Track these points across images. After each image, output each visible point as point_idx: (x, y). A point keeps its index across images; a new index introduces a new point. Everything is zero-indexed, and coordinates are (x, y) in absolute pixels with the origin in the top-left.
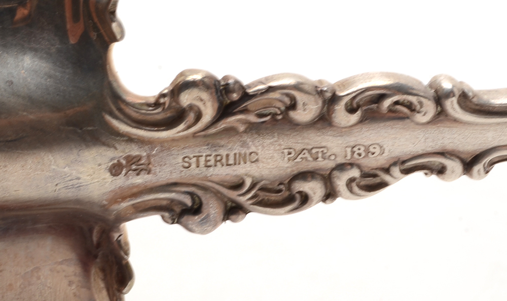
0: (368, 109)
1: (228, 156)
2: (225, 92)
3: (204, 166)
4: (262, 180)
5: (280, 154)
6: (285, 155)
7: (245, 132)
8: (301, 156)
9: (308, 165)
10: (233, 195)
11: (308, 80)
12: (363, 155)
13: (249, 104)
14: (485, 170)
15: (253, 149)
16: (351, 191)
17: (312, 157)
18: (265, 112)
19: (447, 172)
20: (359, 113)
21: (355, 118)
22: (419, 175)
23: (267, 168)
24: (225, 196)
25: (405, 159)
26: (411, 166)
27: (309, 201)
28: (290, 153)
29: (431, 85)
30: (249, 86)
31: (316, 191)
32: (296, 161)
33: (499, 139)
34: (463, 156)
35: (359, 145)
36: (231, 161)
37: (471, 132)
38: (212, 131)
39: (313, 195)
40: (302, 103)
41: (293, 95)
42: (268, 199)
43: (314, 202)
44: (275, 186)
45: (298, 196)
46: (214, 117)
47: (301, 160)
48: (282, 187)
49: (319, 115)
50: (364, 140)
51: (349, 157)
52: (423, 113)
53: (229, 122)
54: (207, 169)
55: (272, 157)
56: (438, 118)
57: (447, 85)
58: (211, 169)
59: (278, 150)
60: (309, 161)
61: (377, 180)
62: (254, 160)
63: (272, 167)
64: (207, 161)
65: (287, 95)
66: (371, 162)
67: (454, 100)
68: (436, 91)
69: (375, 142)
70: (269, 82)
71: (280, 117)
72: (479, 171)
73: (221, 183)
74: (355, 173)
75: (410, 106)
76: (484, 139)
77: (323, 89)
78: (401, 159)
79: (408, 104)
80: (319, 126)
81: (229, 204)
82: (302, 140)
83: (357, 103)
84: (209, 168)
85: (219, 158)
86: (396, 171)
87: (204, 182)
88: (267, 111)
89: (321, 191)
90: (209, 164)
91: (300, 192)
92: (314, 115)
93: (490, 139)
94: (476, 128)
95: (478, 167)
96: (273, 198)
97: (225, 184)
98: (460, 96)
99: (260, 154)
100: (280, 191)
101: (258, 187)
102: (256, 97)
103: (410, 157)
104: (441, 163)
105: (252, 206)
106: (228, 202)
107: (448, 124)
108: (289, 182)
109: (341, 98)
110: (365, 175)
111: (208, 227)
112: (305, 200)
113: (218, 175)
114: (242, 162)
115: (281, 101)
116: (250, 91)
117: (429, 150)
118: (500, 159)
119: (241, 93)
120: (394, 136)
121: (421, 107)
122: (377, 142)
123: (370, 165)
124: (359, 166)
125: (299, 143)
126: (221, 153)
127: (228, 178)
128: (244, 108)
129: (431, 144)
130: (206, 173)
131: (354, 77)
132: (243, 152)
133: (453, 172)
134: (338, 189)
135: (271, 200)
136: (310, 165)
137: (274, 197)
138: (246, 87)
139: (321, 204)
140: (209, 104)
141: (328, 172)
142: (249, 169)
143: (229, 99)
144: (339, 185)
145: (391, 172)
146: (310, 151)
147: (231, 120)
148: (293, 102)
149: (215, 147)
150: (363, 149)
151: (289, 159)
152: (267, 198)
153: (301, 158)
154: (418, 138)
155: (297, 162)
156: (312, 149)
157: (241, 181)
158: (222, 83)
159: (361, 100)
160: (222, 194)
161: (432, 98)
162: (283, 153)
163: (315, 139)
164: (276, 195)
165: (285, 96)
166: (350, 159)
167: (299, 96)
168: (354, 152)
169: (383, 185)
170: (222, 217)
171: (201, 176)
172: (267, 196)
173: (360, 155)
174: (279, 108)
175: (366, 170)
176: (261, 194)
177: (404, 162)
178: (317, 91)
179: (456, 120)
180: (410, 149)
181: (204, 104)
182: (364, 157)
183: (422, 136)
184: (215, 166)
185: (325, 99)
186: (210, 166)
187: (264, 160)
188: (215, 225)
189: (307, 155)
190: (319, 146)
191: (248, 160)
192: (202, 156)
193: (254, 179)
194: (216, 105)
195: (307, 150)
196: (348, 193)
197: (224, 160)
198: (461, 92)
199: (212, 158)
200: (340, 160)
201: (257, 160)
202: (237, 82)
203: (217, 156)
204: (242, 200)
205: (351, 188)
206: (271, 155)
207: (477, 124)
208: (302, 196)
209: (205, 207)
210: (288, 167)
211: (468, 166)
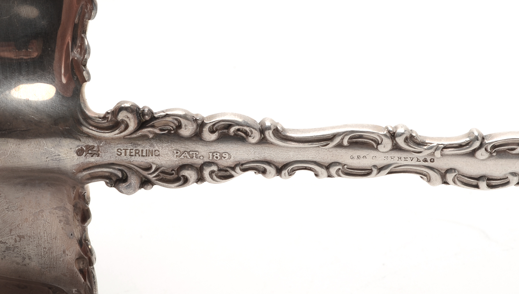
0: (223, 132)
1: (142, 150)
2: (142, 114)
3: (129, 155)
4: (162, 167)
5: (172, 153)
6: (174, 153)
7: (152, 138)
8: (183, 155)
9: (187, 161)
10: (145, 173)
11: (189, 112)
12: (219, 157)
13: (155, 122)
14: (289, 174)
15: (157, 148)
16: (212, 178)
17: (189, 156)
18: (164, 128)
19: (267, 172)
20: (217, 134)
21: (214, 136)
22: (251, 173)
23: (164, 160)
24: (141, 174)
25: (243, 163)
26: (247, 167)
27: (188, 181)
28: (177, 153)
29: (259, 123)
30: (156, 113)
31: (192, 176)
32: (180, 157)
33: (297, 156)
34: (276, 164)
35: (217, 152)
36: (144, 154)
37: (280, 151)
38: (134, 136)
39: (190, 178)
40: (184, 125)
41: (179, 119)
42: (165, 178)
43: (191, 182)
44: (169, 171)
45: (182, 177)
46: (136, 128)
47: (183, 157)
48: (173, 172)
49: (195, 133)
50: (219, 150)
51: (211, 159)
52: (253, 137)
53: (143, 132)
54: (131, 157)
55: (167, 154)
56: (262, 141)
57: (268, 124)
58: (133, 157)
59: (171, 150)
60: (188, 158)
61: (227, 174)
62: (157, 155)
63: (167, 160)
64: (130, 152)
65: (176, 120)
66: (225, 162)
67: (271, 132)
68: (261, 126)
69: (225, 151)
70: (167, 112)
71: (173, 132)
72: (285, 174)
73: (139, 166)
74: (214, 168)
75: (246, 133)
76: (288, 156)
77: (197, 118)
78: (241, 163)
79: (245, 131)
80: (194, 139)
81: (144, 179)
82: (184, 146)
83: (216, 128)
84: (132, 157)
85: (137, 151)
86: (238, 169)
87: (129, 164)
88: (166, 128)
89: (195, 176)
90: (132, 154)
91: (183, 176)
92: (191, 132)
93: (291, 156)
94: (283, 149)
95: (285, 172)
96: (168, 178)
97: (141, 167)
98: (274, 130)
99: (160, 151)
100: (173, 174)
101: (159, 171)
102: (159, 119)
103: (246, 162)
104: (264, 167)
105: (155, 181)
106: (143, 178)
107: (268, 145)
108: (177, 169)
109: (206, 124)
110: (220, 170)
111: (130, 190)
112: (186, 181)
113: (137, 161)
114: (150, 155)
115: (173, 123)
116: (156, 115)
117: (257, 159)
118: (298, 168)
119: (150, 116)
120: (236, 149)
121: (252, 133)
122: (227, 151)
123: (223, 164)
124: (216, 164)
125: (182, 147)
126: (138, 149)
127: (142, 163)
128: (153, 125)
129: (258, 155)
130: (130, 159)
131: (216, 114)
132: (151, 149)
133: (270, 173)
134: (204, 176)
135: (167, 179)
136: (189, 161)
137: (169, 177)
138: (154, 113)
139: (195, 184)
140: (132, 120)
141: (199, 166)
142: (154, 159)
143: (144, 119)
144: (205, 174)
145: (235, 170)
146: (188, 153)
147: (145, 131)
148: (180, 124)
149: (135, 145)
150: (218, 154)
151: (177, 156)
152: (164, 177)
153: (184, 156)
154: (250, 151)
155: (181, 158)
156: (190, 151)
157: (150, 166)
158: (141, 110)
159: (218, 126)
160: (139, 172)
161: (258, 130)
162: (173, 152)
163: (192, 146)
164: (170, 176)
165: (174, 120)
166: (211, 160)
167: (183, 121)
168: (214, 156)
169: (231, 176)
170: (139, 185)
171: (127, 161)
172: (164, 176)
173: (217, 158)
174: (172, 127)
175: (221, 167)
176: (161, 175)
177: (242, 165)
178: (193, 119)
179: (272, 143)
180: (245, 157)
181: (130, 120)
182: (219, 159)
183: (252, 150)
184: (135, 156)
185: (198, 124)
186: (132, 156)
187: (162, 155)
188: (135, 191)
189: (187, 155)
190: (194, 150)
191: (153, 154)
192: (128, 149)
193: (157, 166)
194: (136, 121)
195: (187, 152)
196: (210, 179)
197: (140, 153)
198: (275, 128)
199: (133, 151)
200: (206, 160)
201: (159, 155)
202: (150, 110)
203: (136, 150)
204: (151, 177)
205: (212, 176)
206: (166, 153)
207: (284, 147)
208: (184, 178)
209: (129, 178)
210: (176, 161)
211: (279, 171)
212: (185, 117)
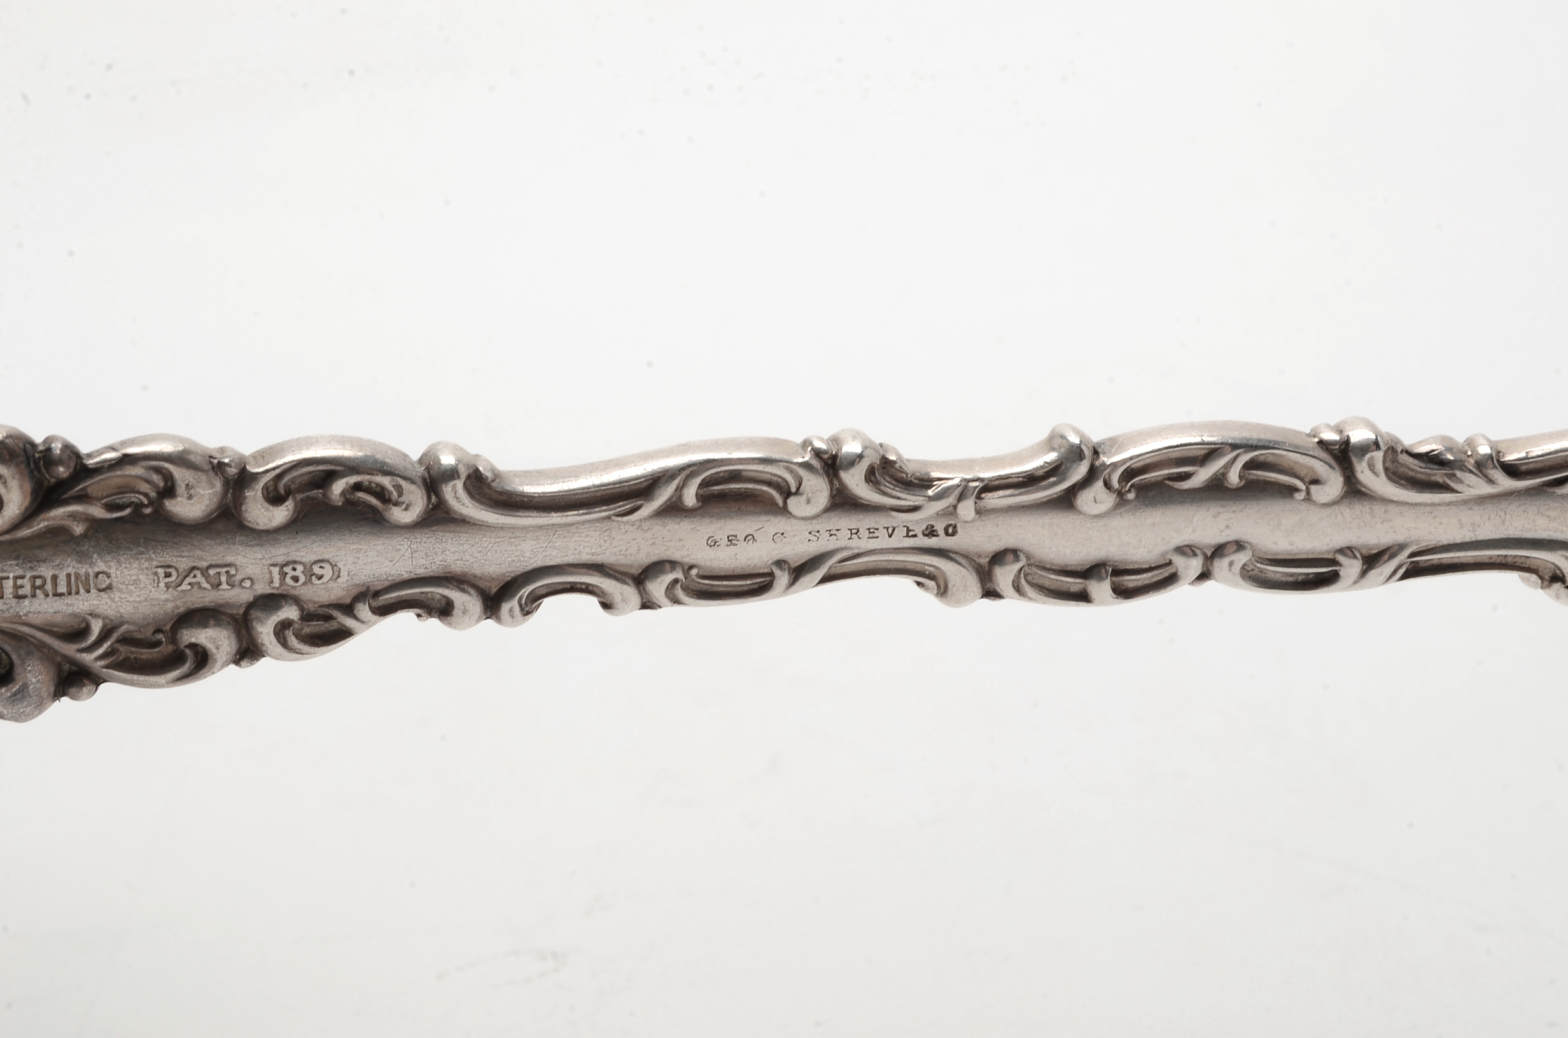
0: (308, 497)
1: (55, 578)
2: (44, 462)
3: (11, 596)
4: (122, 624)
5: (152, 576)
6: (159, 578)
7: (84, 536)
8: (188, 580)
9: (202, 597)
10: (69, 649)
11: (196, 445)
12: (302, 579)
13: (90, 485)
14: (522, 609)
15: (101, 566)
16: (284, 644)
17: (208, 583)
18: (120, 502)
19: (455, 612)
20: (289, 504)
21: (281, 514)
22: (405, 618)
23: (128, 601)
24: (56, 652)
25: (379, 588)
26: (393, 601)
27: (210, 661)
28: (168, 575)
29: (420, 461)
30: (90, 456)
31: (220, 643)
32: (179, 588)
33: (544, 553)
34: (482, 584)
35: (295, 562)
36: (62, 589)
37: (492, 541)
38: (25, 532)
39: (214, 651)
40: (184, 486)
41: (166, 469)
42: (135, 658)
43: (219, 664)
44: (148, 634)
45: (188, 651)
46: (27, 509)
47: (189, 587)
48: (160, 636)
49: (219, 507)
50: (302, 554)
51: (277, 584)
52: (404, 506)
53: (54, 518)
54: (18, 603)
55: (136, 582)
56: (432, 515)
57: (447, 460)
58: (26, 602)
59: (147, 568)
60: (205, 589)
61: (332, 626)
62: (104, 586)
63: (137, 599)
64: (17, 587)
65: (157, 470)
66: (322, 592)
67: (459, 484)
68: (428, 469)
69: (321, 558)
70: (125, 448)
71: (148, 511)
72: (511, 610)
73: (47, 628)
74: (290, 613)
75: (381, 494)
76: (518, 553)
77: (222, 460)
78: (371, 588)
79: (379, 489)
80: (219, 526)
81: (67, 667)
82: (188, 551)
83: (285, 486)
84: (21, 601)
85: (38, 582)
86: (363, 610)
87: (14, 626)
88: (124, 500)
89: (230, 644)
90: (21, 592)
91: (193, 646)
92: (207, 506)
93: (528, 554)
94: (501, 534)
95: (510, 606)
96: (144, 657)
97: (55, 629)
98: (469, 477)
99: (113, 575)
100: (158, 644)
101: (115, 636)
102: (102, 473)
103: (387, 584)
104: (444, 597)
105: (105, 670)
106: (63, 663)
107: (452, 527)
108: (172, 627)
109: (255, 477)
110: (307, 617)
111: (26, 707)
112: (201, 661)
113: (39, 613)
114: (82, 591)
115: (148, 481)
116: (91, 462)
117: (421, 572)
118: (551, 589)
119: (72, 464)
120: (355, 547)
121: (400, 494)
122: (326, 557)
123: (316, 599)
124: (296, 601)
125: (183, 557)
126: (42, 574)
127: (58, 619)
128: (82, 493)
129: (423, 561)
130: (17, 610)
131: (283, 444)
132: (82, 572)
133: (465, 612)
134: (260, 641)
135: (141, 660)
136: (209, 597)
137: (146, 654)
138: (85, 457)
139: (232, 667)
140: (14, 484)
141: (242, 611)
142: (95, 602)
143: (52, 477)
144: (261, 633)
145: (356, 612)
146: (204, 572)
147: (58, 514)
148: (169, 484)
149: (30, 562)
150: (300, 568)
151: (167, 586)
152: (133, 656)
153: (189, 584)
154: (399, 550)
155: (183, 591)
156: (210, 566)
157: (83, 625)
158: (41, 448)
159: (293, 480)
160: (50, 648)
161: (419, 481)
162: (156, 574)
163: (211, 552)
164: (149, 651)
165: (152, 472)
166: (278, 588)
167: (178, 473)
168: (287, 574)
169: (343, 634)
170: (52, 689)
171: (7, 614)
172: (133, 653)
173: (296, 579)
174: (146, 495)
175: (311, 607)
176: (123, 649)
177: (377, 594)
178: (211, 463)
179: (463, 522)
180: (385, 569)
181: (5, 482)
182: (304, 584)
183: (406, 547)
184: (34, 596)
185: (227, 479)
186: (24, 597)
187: (121, 587)
188: (40, 707)
189: (200, 578)
190: (220, 562)
191: (92, 586)
192: (8, 578)
193: (107, 621)
194: (28, 487)
195: (198, 569)
196: (279, 649)
197: (49, 587)
198: (471, 471)
199: (26, 582)
200: (262, 589)
201: (109, 588)
202: (69, 449)
203: (35, 578)
204: (88, 658)
205: (285, 639)
206: (134, 578)
207: (502, 528)
208: (196, 654)
209: (18, 670)
210: (167, 600)
211: (492, 603)
212: (181, 459)
